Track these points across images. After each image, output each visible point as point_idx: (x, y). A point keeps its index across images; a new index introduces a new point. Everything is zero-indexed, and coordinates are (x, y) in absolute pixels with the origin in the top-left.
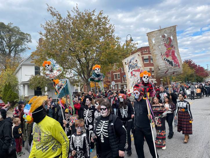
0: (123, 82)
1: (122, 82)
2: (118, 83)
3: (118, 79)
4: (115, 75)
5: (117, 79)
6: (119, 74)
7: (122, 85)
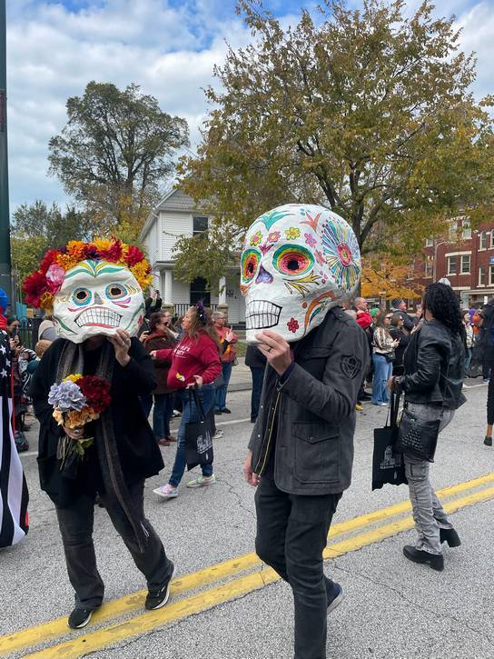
0: (480, 285)
1: (474, 286)
2: (460, 288)
3: (462, 274)
4: (453, 259)
5: (458, 272)
6: (466, 258)
7: (475, 297)
